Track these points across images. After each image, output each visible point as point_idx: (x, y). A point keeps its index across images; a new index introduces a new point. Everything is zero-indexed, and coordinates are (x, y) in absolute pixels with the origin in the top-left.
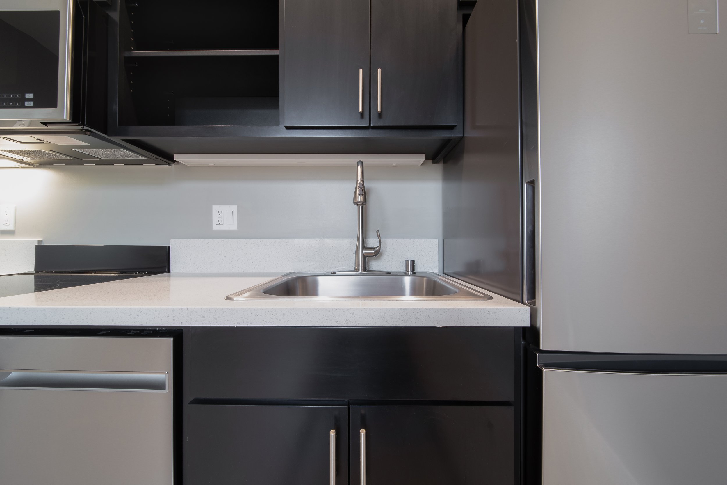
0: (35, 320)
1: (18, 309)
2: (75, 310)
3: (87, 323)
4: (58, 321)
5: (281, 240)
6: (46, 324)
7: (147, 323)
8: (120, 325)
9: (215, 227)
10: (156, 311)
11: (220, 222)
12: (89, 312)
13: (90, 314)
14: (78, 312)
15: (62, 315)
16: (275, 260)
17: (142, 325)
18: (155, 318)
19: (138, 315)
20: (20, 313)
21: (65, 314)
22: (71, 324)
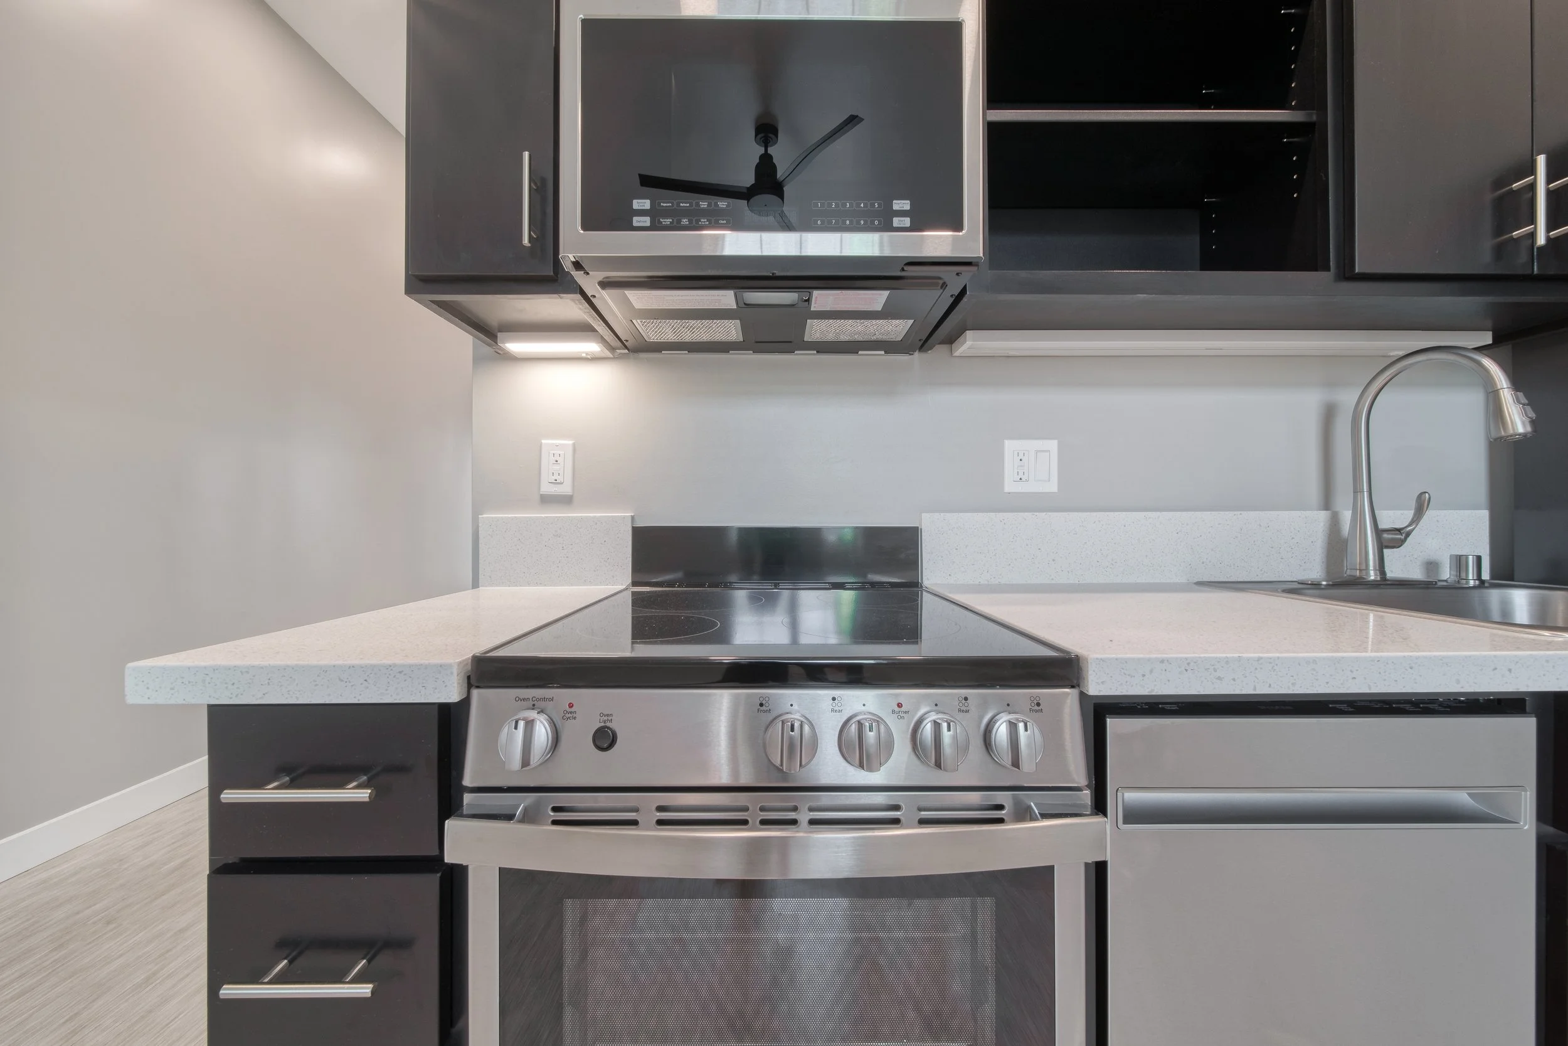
0: (1292, 684)
1: (1258, 661)
2: (1378, 661)
3: (1404, 687)
4: (1342, 684)
5: (1158, 513)
6: (1317, 691)
7: (1528, 686)
8: (1473, 691)
9: (1010, 486)
10: (1547, 661)
11: (1021, 475)
12: (1410, 664)
13: (1411, 668)
14: (1385, 666)
15: (1352, 671)
16: (1147, 556)
17: (1518, 689)
18: (1544, 675)
19: (1510, 670)
20: (1261, 669)
21: (1357, 670)
22: (1370, 688)
